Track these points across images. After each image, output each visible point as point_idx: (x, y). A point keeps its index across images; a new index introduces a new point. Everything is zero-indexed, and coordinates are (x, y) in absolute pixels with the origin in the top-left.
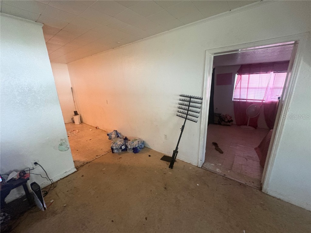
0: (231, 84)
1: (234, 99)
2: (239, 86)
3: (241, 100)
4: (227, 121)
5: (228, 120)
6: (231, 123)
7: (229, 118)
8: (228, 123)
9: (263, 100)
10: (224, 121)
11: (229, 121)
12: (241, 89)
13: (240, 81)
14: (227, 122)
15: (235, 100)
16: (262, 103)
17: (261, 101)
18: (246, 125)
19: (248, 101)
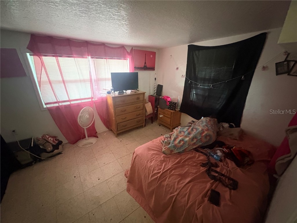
0: (24, 74)
1: (46, 104)
2: (44, 78)
3: (60, 104)
4: (52, 148)
5: (53, 146)
6: (60, 147)
7: (53, 141)
8: (56, 151)
9: (92, 98)
10: (45, 151)
11: (56, 147)
12: (53, 85)
13: (43, 68)
14: (52, 151)
15: (49, 106)
16: (92, 101)
17: (90, 100)
18: (84, 137)
19: (72, 103)
